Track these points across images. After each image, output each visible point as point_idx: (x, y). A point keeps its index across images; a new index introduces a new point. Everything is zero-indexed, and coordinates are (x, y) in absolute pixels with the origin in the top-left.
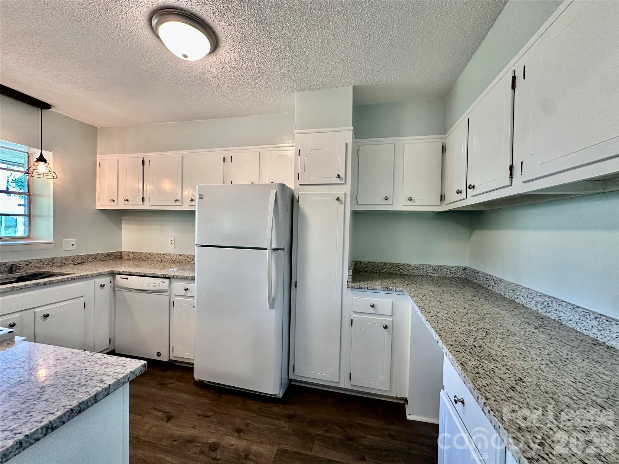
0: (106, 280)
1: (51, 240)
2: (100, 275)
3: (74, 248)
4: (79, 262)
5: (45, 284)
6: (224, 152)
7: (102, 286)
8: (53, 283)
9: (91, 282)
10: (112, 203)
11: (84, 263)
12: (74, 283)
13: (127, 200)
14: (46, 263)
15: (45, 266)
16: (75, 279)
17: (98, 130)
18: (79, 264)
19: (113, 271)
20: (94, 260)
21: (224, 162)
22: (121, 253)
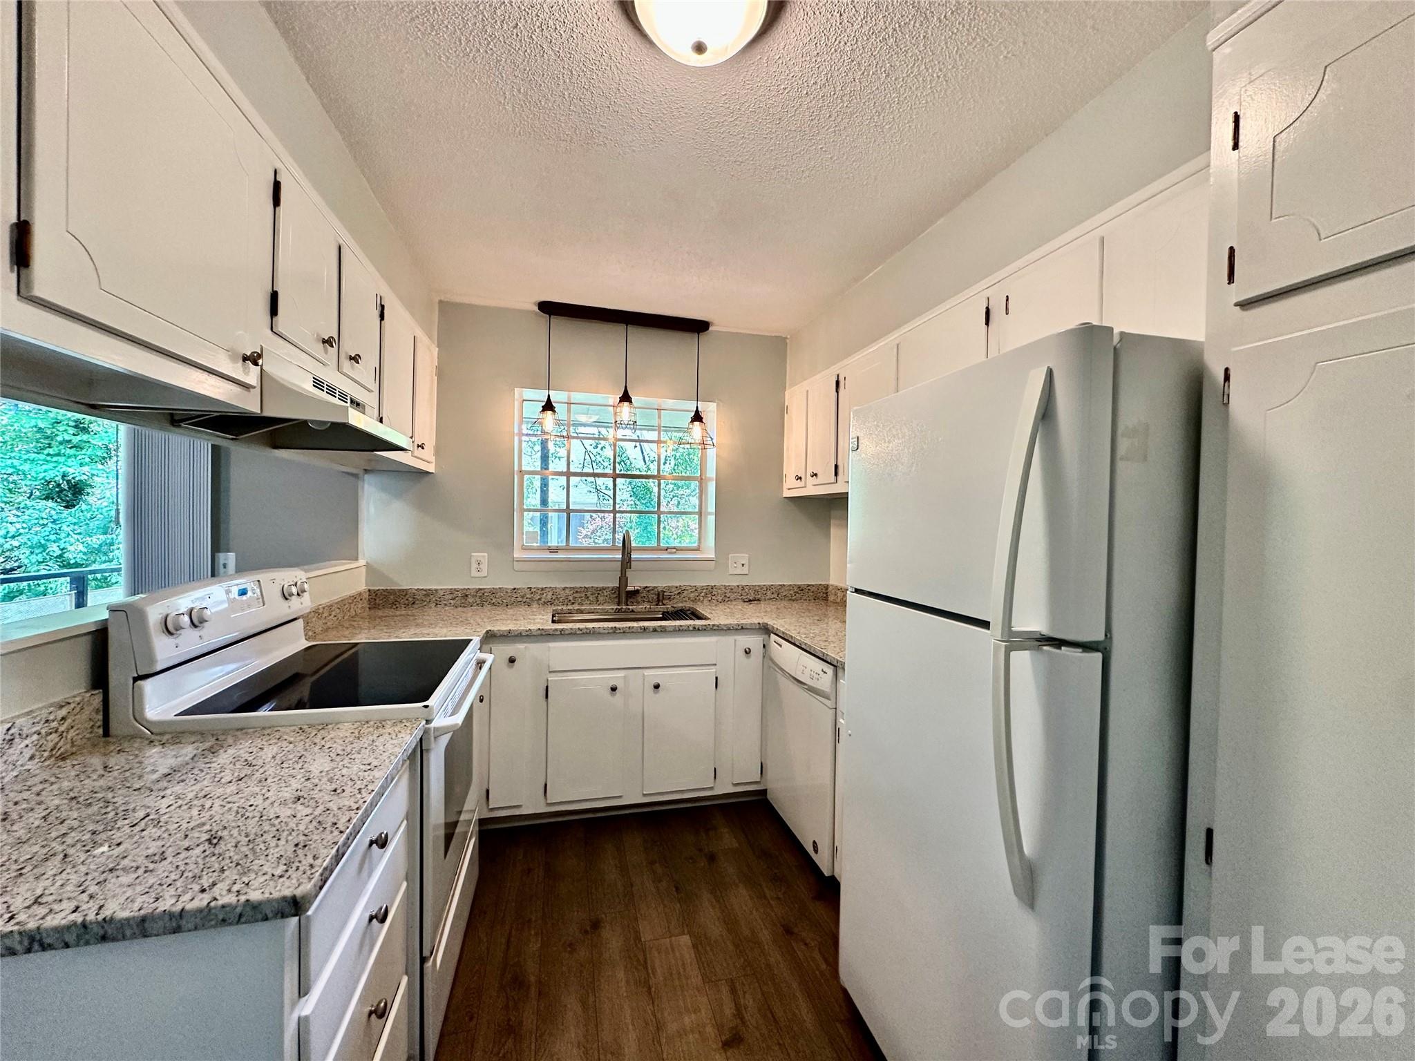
0: (754, 641)
1: (712, 556)
2: (742, 629)
3: (745, 570)
4: (751, 598)
5: (655, 630)
6: (988, 293)
7: (747, 652)
8: (665, 631)
9: (728, 640)
10: (799, 484)
11: (758, 600)
12: (692, 636)
13: (816, 475)
14: (703, 594)
15: (702, 598)
16: (699, 629)
17: (788, 341)
18: (750, 601)
19: (767, 624)
20: (775, 596)
21: (987, 323)
22: (827, 587)
